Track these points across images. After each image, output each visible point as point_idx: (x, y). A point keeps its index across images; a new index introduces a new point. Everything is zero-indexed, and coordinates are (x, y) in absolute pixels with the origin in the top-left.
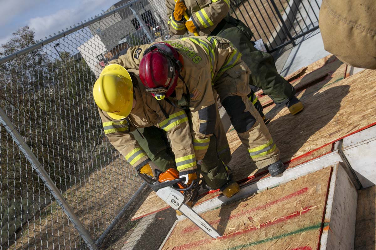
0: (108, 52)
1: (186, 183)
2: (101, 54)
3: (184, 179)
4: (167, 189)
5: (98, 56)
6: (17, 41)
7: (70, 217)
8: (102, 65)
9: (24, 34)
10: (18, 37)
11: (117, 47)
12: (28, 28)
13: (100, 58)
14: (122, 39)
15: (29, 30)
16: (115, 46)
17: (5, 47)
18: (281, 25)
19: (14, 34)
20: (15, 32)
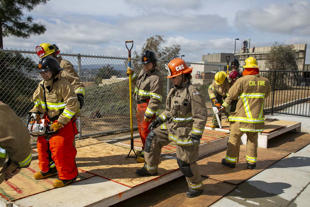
0: (204, 73)
1: (221, 109)
2: (200, 72)
3: (221, 108)
4: (216, 108)
5: (198, 72)
6: (172, 49)
8: (197, 77)
9: (177, 47)
10: (174, 48)
11: (210, 73)
12: (180, 46)
13: (198, 73)
14: (214, 71)
15: (180, 47)
16: (210, 72)
17: (166, 48)
18: (272, 107)
19: (173, 45)
20: (174, 45)
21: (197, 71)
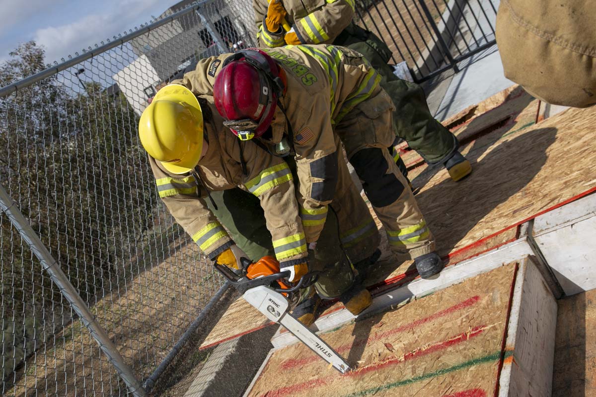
0: (162, 83)
1: (291, 279)
2: (151, 87)
3: (288, 273)
4: (261, 290)
5: (147, 88)
6: (16, 65)
7: (102, 345)
9: (28, 53)
10: (18, 58)
12: (34, 45)
13: (149, 92)
14: (184, 62)
15: (35, 47)
18: (436, 39)
19: (12, 53)
20: (13, 50)
21: (142, 88)
